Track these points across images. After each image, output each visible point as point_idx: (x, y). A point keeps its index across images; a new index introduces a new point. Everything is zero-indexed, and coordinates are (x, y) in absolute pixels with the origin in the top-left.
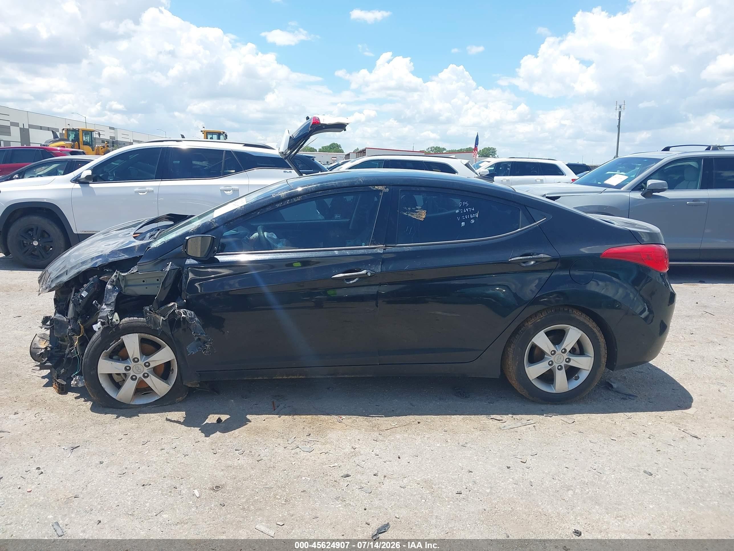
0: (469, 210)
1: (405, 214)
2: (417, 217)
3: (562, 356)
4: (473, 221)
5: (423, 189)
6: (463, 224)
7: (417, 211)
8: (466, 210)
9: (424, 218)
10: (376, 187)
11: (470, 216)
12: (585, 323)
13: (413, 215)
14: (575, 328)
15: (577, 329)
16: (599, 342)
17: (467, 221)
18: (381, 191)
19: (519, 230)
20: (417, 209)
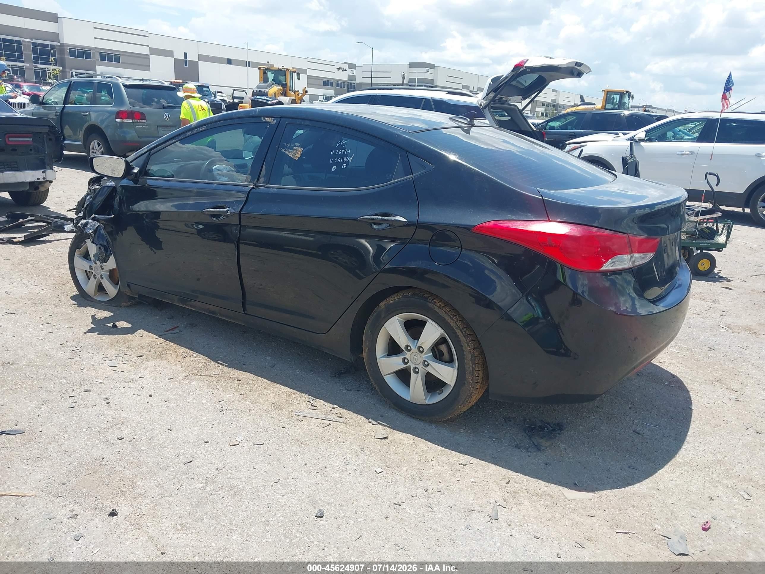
0: (344, 152)
1: (283, 151)
2: (292, 155)
3: (419, 356)
4: (344, 166)
5: (308, 123)
6: (334, 168)
7: (294, 148)
8: (341, 152)
9: (299, 158)
10: (266, 118)
11: (343, 160)
12: (445, 319)
13: (290, 152)
14: (434, 323)
15: (436, 325)
16: (463, 351)
17: (339, 165)
18: (269, 123)
19: (393, 181)
20: (295, 146)
